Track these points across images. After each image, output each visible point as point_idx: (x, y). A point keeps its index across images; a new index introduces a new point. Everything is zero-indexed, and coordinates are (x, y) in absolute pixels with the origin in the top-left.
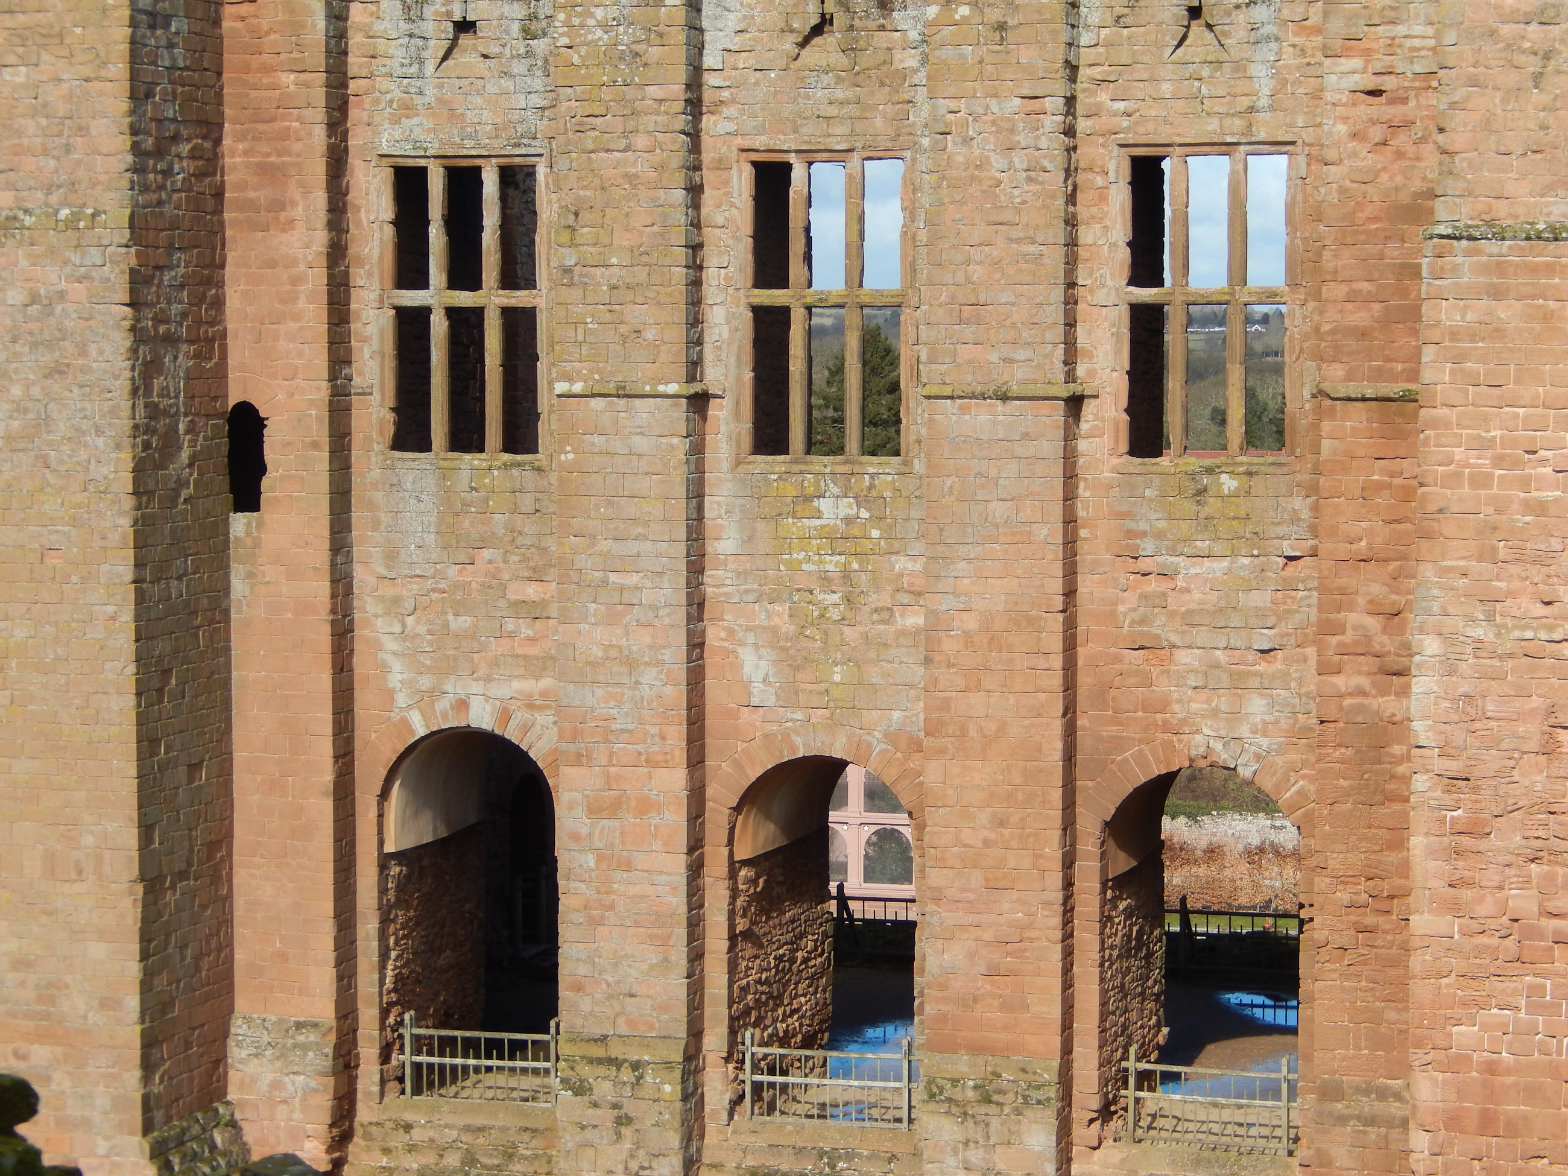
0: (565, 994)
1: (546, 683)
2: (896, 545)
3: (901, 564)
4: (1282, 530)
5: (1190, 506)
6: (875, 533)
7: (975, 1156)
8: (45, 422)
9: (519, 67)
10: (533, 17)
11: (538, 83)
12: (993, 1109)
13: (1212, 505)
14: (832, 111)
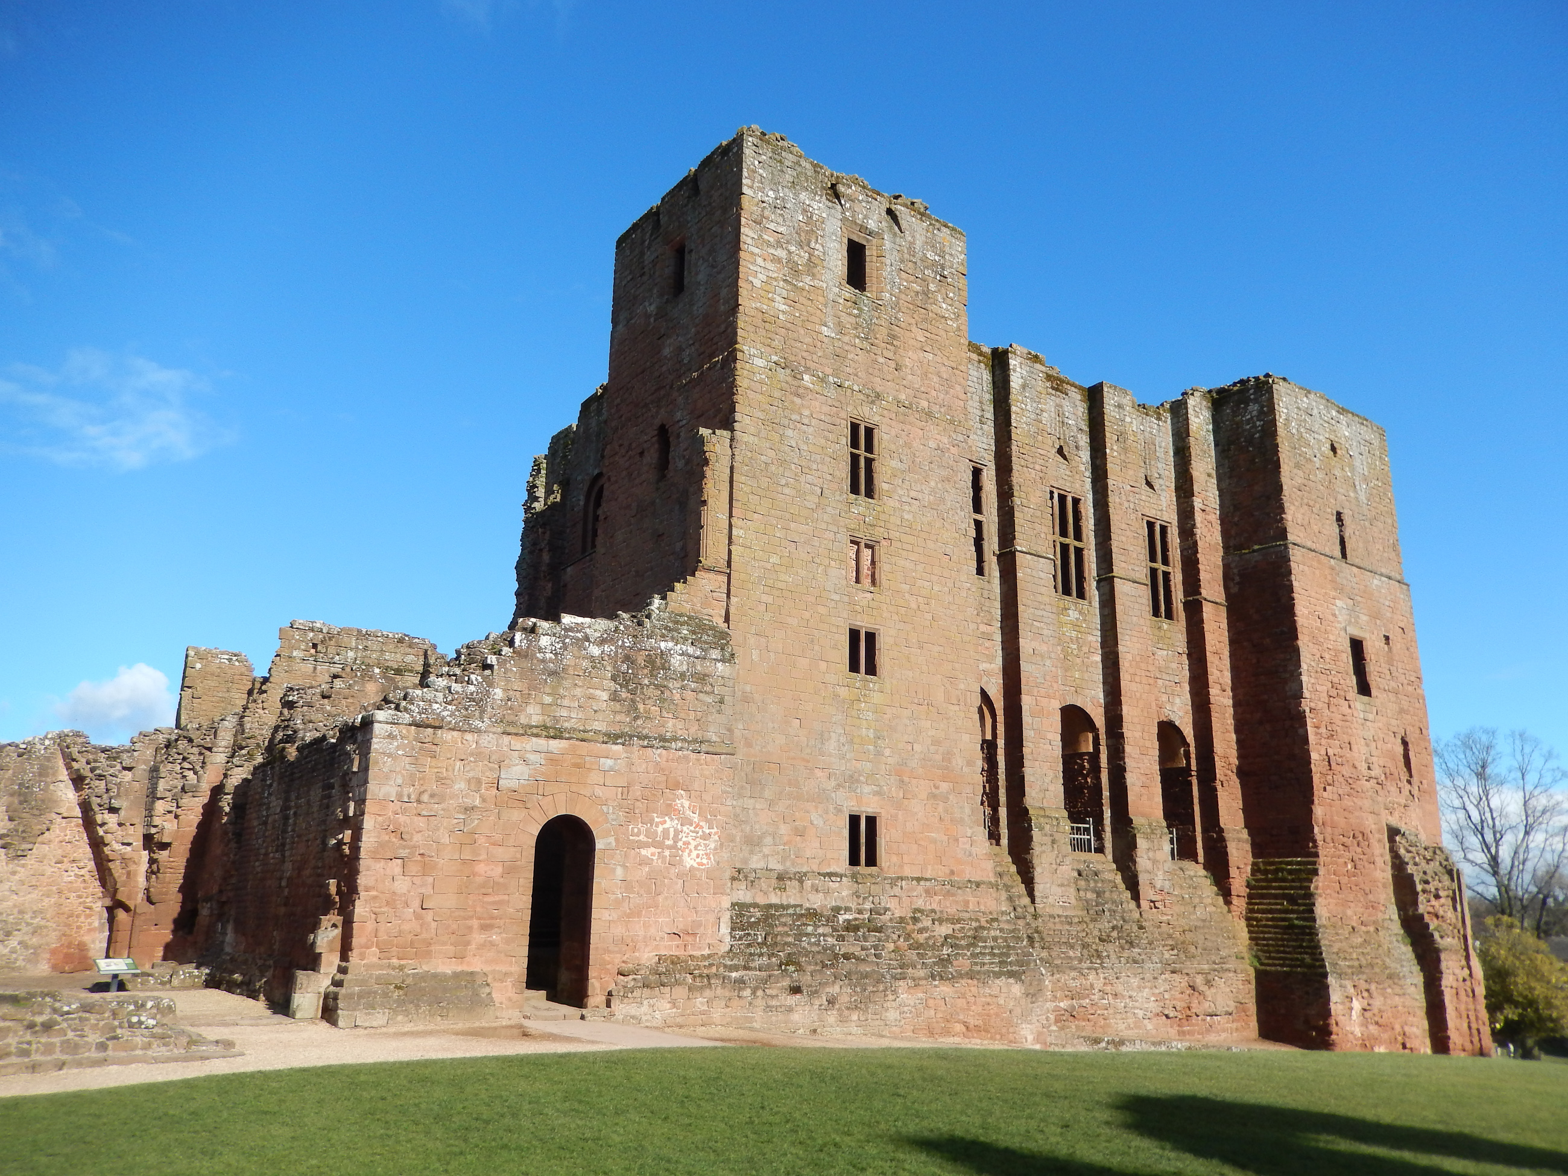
0: (1027, 789)
1: (993, 665)
2: (1090, 631)
3: (1090, 638)
4: (1178, 644)
5: (1156, 632)
6: (1084, 625)
7: (1151, 854)
8: (943, 500)
9: (979, 432)
10: (982, 416)
11: (985, 440)
12: (1154, 836)
13: (1162, 634)
14: (1066, 477)
